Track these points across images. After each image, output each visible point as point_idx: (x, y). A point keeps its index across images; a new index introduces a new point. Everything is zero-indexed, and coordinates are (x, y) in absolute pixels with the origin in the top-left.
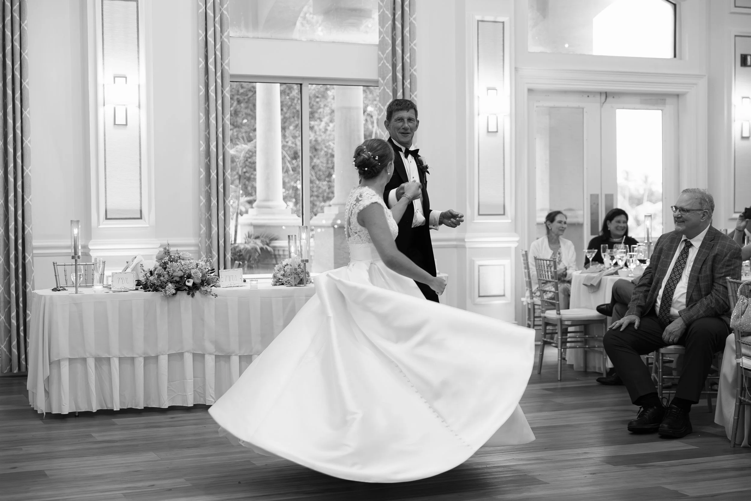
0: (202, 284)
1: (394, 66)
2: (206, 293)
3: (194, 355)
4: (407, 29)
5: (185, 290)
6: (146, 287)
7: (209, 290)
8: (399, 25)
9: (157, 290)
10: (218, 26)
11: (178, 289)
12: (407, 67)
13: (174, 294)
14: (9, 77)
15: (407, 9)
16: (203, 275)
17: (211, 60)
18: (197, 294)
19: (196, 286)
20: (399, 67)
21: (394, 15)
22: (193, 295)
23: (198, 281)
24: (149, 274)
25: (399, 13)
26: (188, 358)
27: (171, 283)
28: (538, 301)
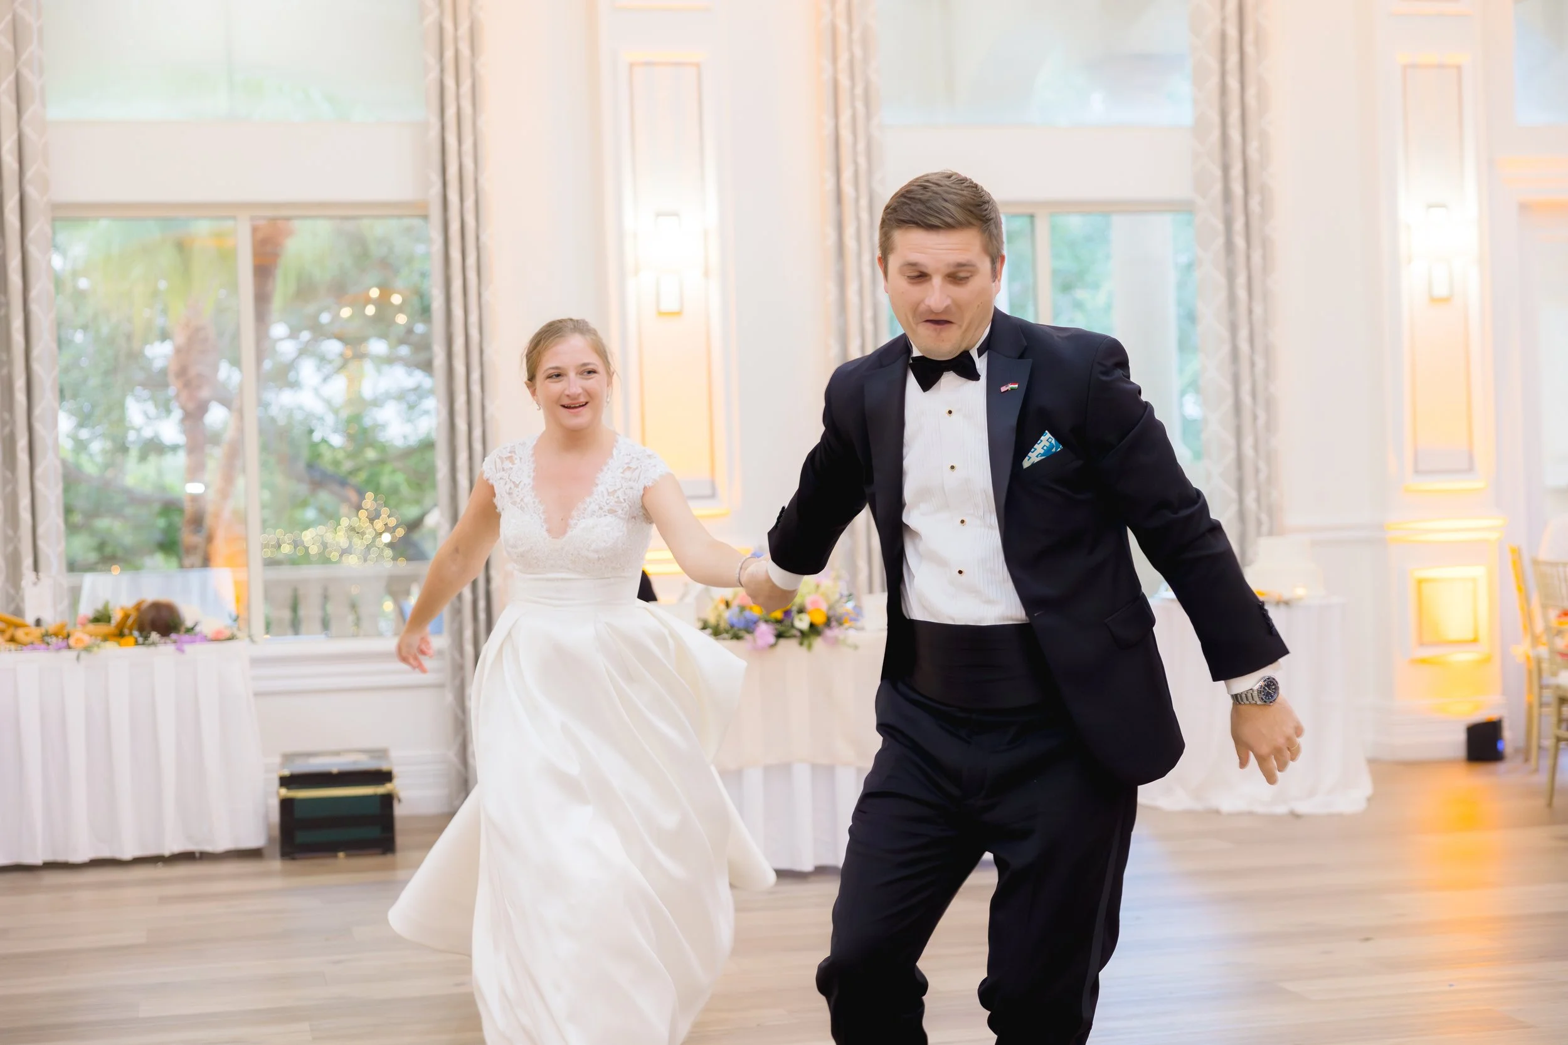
0: (828, 623)
1: (1226, 169)
2: (835, 642)
3: (814, 767)
4: (1251, 92)
5: (794, 636)
6: (717, 632)
7: (841, 637)
8: (1233, 83)
9: (737, 637)
10: (860, 106)
11: (780, 636)
12: (1253, 169)
13: (773, 646)
14: (455, 227)
15: (1250, 49)
16: (831, 608)
17: (847, 174)
18: (818, 643)
19: (814, 629)
20: (1236, 171)
21: (1223, 62)
22: (810, 647)
23: (819, 619)
24: (722, 607)
25: (1233, 59)
26: (802, 776)
27: (766, 621)
28: (1543, 651)
